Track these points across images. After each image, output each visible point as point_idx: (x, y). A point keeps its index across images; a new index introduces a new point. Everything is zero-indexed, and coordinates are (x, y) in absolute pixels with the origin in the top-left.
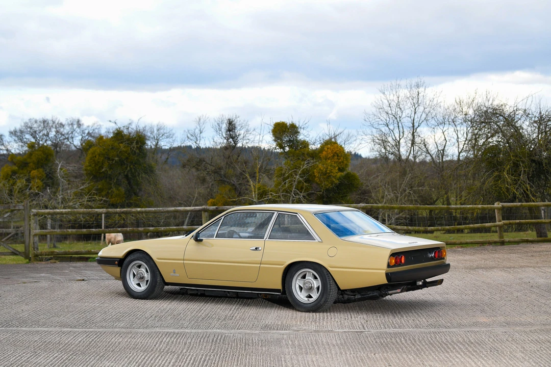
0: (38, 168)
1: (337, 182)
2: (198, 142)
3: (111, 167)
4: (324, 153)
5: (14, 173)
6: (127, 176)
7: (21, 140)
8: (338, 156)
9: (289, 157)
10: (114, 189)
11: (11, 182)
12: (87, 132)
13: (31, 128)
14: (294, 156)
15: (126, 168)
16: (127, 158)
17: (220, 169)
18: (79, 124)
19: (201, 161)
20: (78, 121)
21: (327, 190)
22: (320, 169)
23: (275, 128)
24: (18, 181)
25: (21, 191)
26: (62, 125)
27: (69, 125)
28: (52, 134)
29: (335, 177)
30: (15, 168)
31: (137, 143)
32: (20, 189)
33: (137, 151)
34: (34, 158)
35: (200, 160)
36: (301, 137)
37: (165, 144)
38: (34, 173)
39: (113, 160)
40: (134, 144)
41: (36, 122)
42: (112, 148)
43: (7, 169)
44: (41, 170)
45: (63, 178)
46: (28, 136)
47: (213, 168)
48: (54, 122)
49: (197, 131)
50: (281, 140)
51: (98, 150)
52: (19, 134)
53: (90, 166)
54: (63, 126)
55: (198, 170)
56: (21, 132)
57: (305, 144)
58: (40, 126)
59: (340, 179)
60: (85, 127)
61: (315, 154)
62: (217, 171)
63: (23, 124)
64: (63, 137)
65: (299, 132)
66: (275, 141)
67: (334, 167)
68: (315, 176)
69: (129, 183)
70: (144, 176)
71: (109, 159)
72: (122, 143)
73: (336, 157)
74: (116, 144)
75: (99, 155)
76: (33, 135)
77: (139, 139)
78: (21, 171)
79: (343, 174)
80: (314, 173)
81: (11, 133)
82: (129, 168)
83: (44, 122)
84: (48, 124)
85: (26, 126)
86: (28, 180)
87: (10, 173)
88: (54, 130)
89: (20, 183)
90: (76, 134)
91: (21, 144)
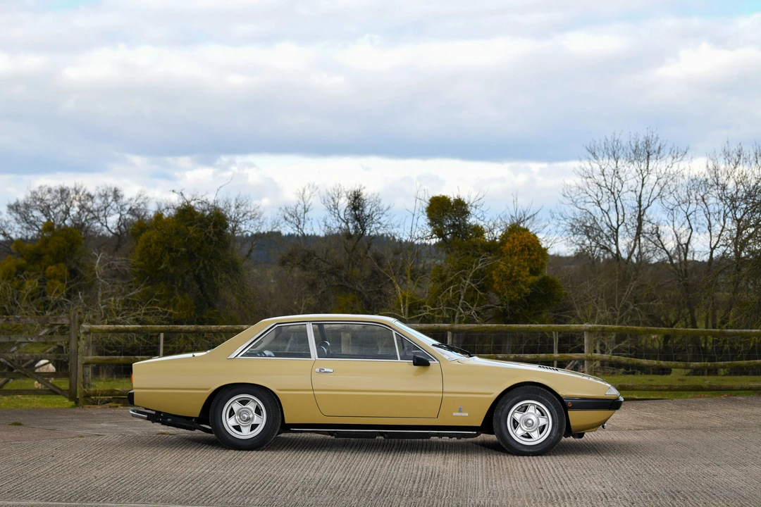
0: (58, 263)
1: (528, 290)
2: (301, 226)
3: (174, 262)
4: (508, 245)
5: (21, 269)
6: (198, 277)
7: (26, 219)
8: (529, 249)
9: (452, 250)
10: (178, 297)
11: (16, 284)
12: (128, 207)
13: (42, 200)
14: (460, 249)
15: (198, 264)
16: (199, 249)
17: (340, 268)
18: (116, 195)
19: (309, 255)
20: (116, 191)
21: (512, 303)
22: (502, 270)
23: (431, 205)
24: (27, 282)
25: (32, 297)
26: (90, 197)
27: (101, 196)
28: (74, 211)
29: (524, 283)
30: (22, 262)
31: (215, 226)
32: (31, 294)
33: (215, 238)
34: (52, 247)
36: (472, 220)
37: (248, 228)
38: (52, 269)
39: (177, 251)
40: (211, 228)
41: (49, 191)
42: (177, 233)
43: (10, 263)
44: (62, 265)
45: (103, 277)
46: (37, 213)
47: (329, 267)
48: (77, 192)
49: (300, 209)
50: (441, 224)
51: (154, 235)
52: (22, 209)
53: (142, 260)
54: (92, 198)
55: (304, 268)
56: (27, 206)
57: (478, 231)
58: (56, 197)
59: (531, 286)
60: (125, 200)
61: (493, 248)
63: (29, 195)
64: (91, 215)
65: (469, 213)
66: (431, 225)
67: (524, 267)
68: (493, 281)
69: (201, 289)
70: (224, 276)
71: (171, 250)
72: (191, 225)
73: (526, 252)
74: (182, 227)
75: (156, 243)
76: (46, 210)
77: (217, 220)
78: (31, 267)
79: (536, 278)
80: (491, 276)
81: (10, 207)
82: (201, 265)
83: (62, 191)
84: (68, 194)
85: (35, 197)
86: (43, 281)
87: (14, 270)
88: (76, 203)
89: (30, 285)
90: (112, 211)
91: (25, 225)
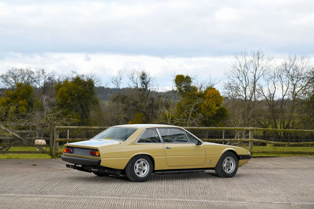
0: (23, 99)
1: (215, 113)
2: (119, 85)
3: (73, 100)
4: (207, 94)
5: (8, 102)
6: (82, 106)
7: (6, 81)
8: (216, 97)
9: (185, 96)
10: (74, 114)
11: (7, 108)
12: (48, 77)
13: (13, 74)
14: (188, 96)
16: (83, 95)
17: (137, 102)
18: (43, 72)
20: (43, 70)
21: (209, 118)
22: (205, 105)
23: (176, 78)
24: (11, 107)
27: (37, 72)
28: (26, 78)
29: (214, 110)
30: (9, 99)
31: (89, 85)
33: (89, 90)
34: (21, 93)
35: (124, 97)
36: (192, 84)
38: (21, 102)
39: (74, 96)
40: (87, 86)
41: (16, 70)
42: (74, 88)
43: (4, 99)
44: (25, 100)
45: (47, 106)
46: (11, 79)
47: (133, 102)
48: (27, 71)
49: (118, 78)
50: (180, 86)
51: (65, 89)
53: (60, 99)
54: (33, 73)
55: (123, 103)
56: (7, 76)
57: (195, 89)
58: (18, 72)
59: (217, 111)
61: (201, 96)
62: (134, 104)
63: (8, 71)
64: (33, 80)
65: (191, 81)
66: (176, 86)
67: (214, 103)
68: (201, 109)
69: (83, 111)
70: (92, 106)
71: (71, 95)
72: (79, 85)
73: (214, 98)
74: (76, 86)
75: (66, 92)
76: (15, 77)
77: (90, 83)
78: (12, 101)
79: (219, 108)
80: (201, 107)
82: (83, 101)
83: (21, 70)
84: (24, 71)
85: (10, 72)
86: (17, 107)
87: (6, 102)
89: (13, 108)
90: (41, 79)
91: (6, 83)
